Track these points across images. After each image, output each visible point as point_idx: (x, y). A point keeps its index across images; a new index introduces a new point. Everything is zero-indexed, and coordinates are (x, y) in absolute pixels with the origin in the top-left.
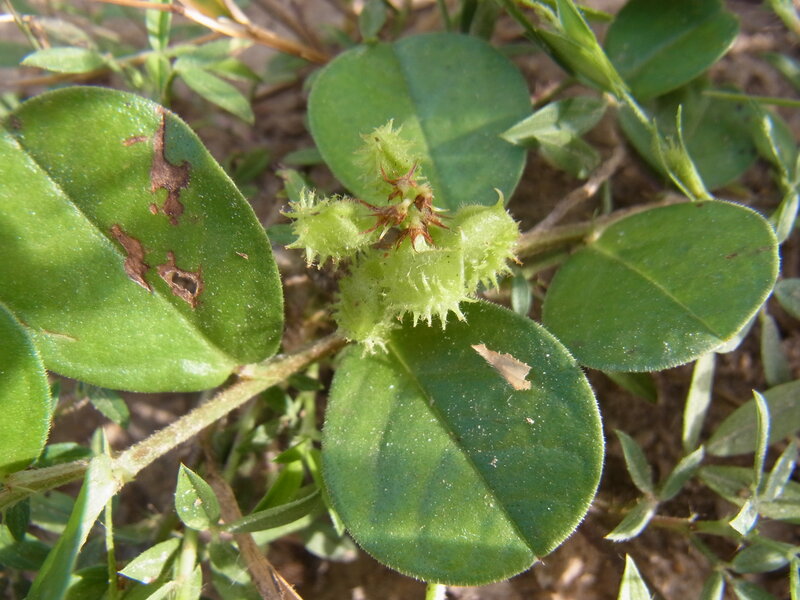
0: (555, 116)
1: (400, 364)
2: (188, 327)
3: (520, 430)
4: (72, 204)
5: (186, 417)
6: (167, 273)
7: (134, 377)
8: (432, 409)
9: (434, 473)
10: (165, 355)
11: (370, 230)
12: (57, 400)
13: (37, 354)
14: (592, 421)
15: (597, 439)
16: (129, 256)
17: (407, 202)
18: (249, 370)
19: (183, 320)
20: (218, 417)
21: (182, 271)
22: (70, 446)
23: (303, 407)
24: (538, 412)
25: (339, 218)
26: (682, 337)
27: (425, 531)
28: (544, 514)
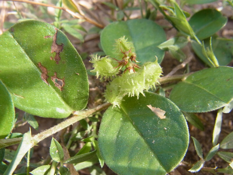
0: (173, 42)
1: (124, 112)
2: (59, 97)
3: (162, 132)
4: (27, 55)
5: (56, 126)
6: (54, 79)
7: (41, 112)
8: (134, 126)
9: (134, 145)
10: (51, 106)
11: (116, 67)
12: (16, 119)
13: (12, 101)
14: (185, 129)
15: (187, 134)
16: (43, 73)
17: (128, 58)
18: (77, 113)
19: (57, 95)
20: (66, 127)
21: (59, 79)
22: (19, 134)
23: (92, 128)
24: (168, 126)
25: (107, 62)
26: (213, 102)
27: (130, 163)
28: (169, 158)
